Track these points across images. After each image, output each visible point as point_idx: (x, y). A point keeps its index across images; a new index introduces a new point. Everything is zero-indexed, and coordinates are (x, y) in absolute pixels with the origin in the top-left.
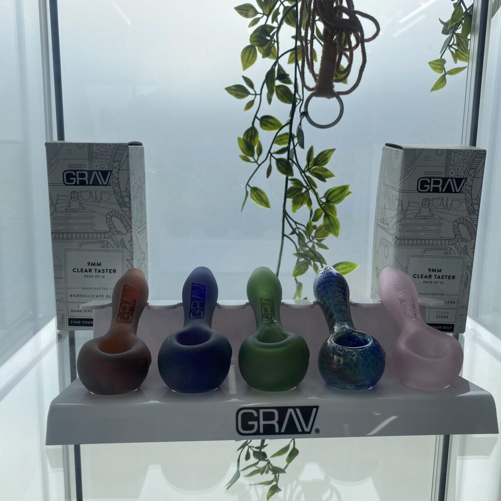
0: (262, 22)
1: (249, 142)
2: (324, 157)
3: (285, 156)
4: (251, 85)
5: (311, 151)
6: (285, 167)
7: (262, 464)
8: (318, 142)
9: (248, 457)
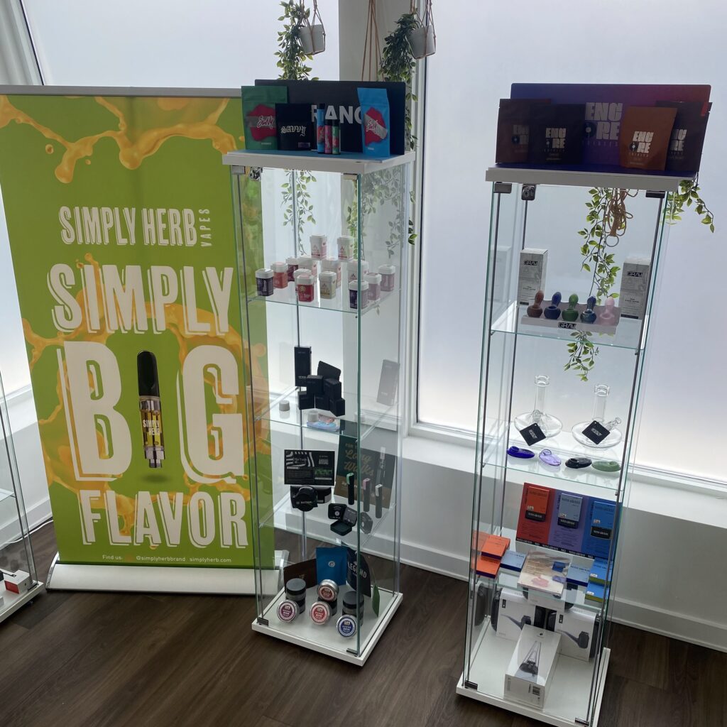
0: (593, 209)
1: (585, 249)
2: (610, 257)
3: (596, 255)
4: (587, 231)
5: (606, 254)
6: (596, 259)
7: (579, 364)
8: (608, 251)
9: (574, 360)
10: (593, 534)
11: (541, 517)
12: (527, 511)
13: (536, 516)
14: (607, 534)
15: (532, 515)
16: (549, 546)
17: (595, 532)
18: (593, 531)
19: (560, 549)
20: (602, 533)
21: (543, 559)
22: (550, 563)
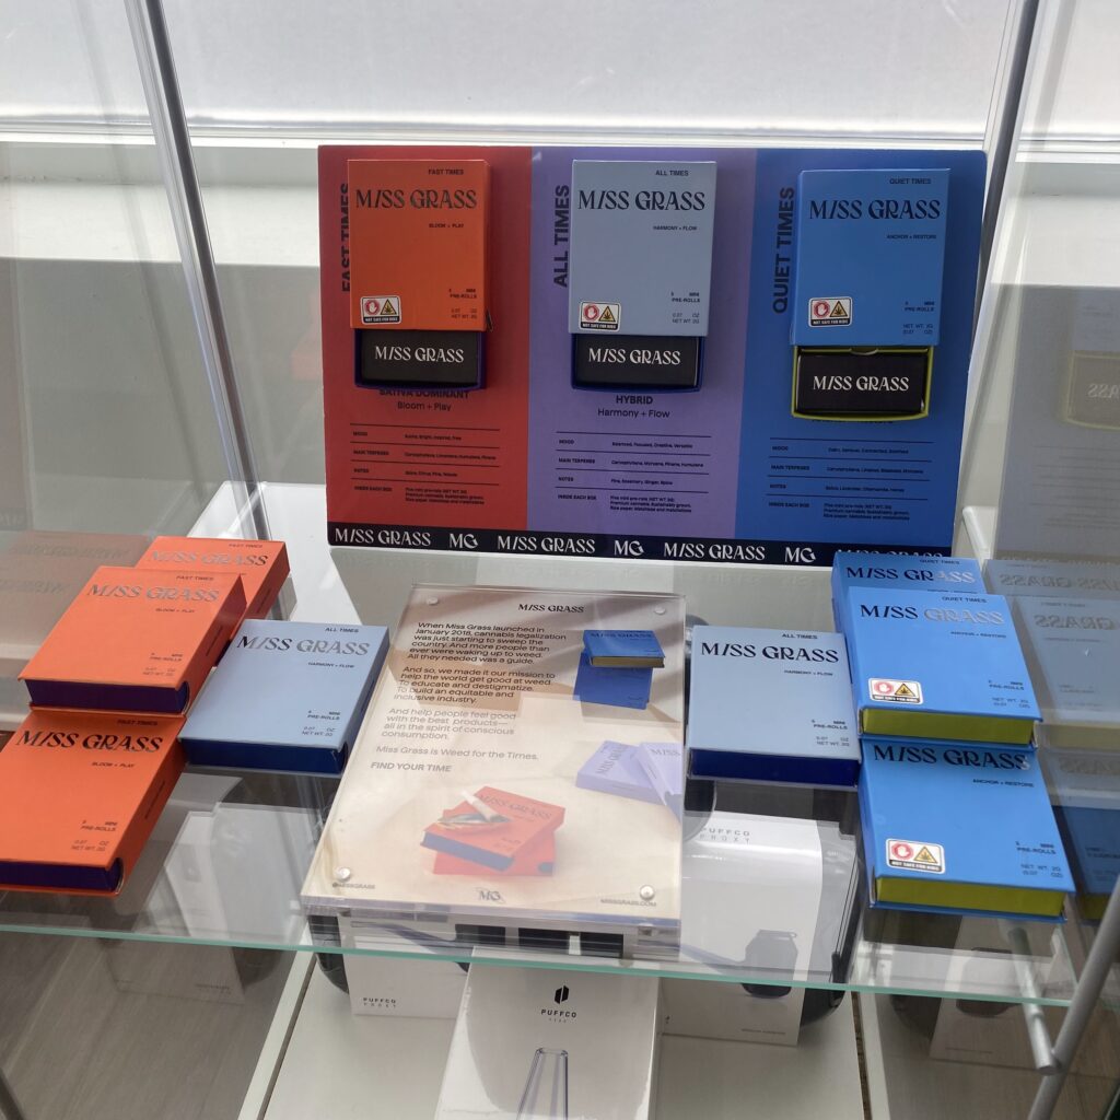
10: (812, 402)
11: (456, 356)
12: (364, 338)
13: (427, 355)
14: (901, 384)
15: (400, 353)
16: (538, 541)
17: (819, 383)
18: (806, 383)
19: (604, 547)
20: (869, 384)
21: (501, 633)
22: (557, 650)
